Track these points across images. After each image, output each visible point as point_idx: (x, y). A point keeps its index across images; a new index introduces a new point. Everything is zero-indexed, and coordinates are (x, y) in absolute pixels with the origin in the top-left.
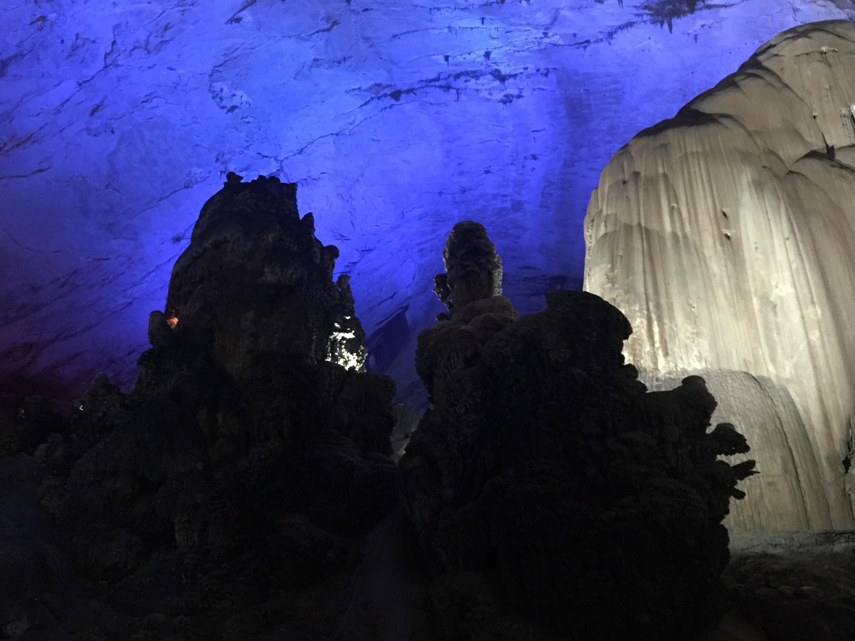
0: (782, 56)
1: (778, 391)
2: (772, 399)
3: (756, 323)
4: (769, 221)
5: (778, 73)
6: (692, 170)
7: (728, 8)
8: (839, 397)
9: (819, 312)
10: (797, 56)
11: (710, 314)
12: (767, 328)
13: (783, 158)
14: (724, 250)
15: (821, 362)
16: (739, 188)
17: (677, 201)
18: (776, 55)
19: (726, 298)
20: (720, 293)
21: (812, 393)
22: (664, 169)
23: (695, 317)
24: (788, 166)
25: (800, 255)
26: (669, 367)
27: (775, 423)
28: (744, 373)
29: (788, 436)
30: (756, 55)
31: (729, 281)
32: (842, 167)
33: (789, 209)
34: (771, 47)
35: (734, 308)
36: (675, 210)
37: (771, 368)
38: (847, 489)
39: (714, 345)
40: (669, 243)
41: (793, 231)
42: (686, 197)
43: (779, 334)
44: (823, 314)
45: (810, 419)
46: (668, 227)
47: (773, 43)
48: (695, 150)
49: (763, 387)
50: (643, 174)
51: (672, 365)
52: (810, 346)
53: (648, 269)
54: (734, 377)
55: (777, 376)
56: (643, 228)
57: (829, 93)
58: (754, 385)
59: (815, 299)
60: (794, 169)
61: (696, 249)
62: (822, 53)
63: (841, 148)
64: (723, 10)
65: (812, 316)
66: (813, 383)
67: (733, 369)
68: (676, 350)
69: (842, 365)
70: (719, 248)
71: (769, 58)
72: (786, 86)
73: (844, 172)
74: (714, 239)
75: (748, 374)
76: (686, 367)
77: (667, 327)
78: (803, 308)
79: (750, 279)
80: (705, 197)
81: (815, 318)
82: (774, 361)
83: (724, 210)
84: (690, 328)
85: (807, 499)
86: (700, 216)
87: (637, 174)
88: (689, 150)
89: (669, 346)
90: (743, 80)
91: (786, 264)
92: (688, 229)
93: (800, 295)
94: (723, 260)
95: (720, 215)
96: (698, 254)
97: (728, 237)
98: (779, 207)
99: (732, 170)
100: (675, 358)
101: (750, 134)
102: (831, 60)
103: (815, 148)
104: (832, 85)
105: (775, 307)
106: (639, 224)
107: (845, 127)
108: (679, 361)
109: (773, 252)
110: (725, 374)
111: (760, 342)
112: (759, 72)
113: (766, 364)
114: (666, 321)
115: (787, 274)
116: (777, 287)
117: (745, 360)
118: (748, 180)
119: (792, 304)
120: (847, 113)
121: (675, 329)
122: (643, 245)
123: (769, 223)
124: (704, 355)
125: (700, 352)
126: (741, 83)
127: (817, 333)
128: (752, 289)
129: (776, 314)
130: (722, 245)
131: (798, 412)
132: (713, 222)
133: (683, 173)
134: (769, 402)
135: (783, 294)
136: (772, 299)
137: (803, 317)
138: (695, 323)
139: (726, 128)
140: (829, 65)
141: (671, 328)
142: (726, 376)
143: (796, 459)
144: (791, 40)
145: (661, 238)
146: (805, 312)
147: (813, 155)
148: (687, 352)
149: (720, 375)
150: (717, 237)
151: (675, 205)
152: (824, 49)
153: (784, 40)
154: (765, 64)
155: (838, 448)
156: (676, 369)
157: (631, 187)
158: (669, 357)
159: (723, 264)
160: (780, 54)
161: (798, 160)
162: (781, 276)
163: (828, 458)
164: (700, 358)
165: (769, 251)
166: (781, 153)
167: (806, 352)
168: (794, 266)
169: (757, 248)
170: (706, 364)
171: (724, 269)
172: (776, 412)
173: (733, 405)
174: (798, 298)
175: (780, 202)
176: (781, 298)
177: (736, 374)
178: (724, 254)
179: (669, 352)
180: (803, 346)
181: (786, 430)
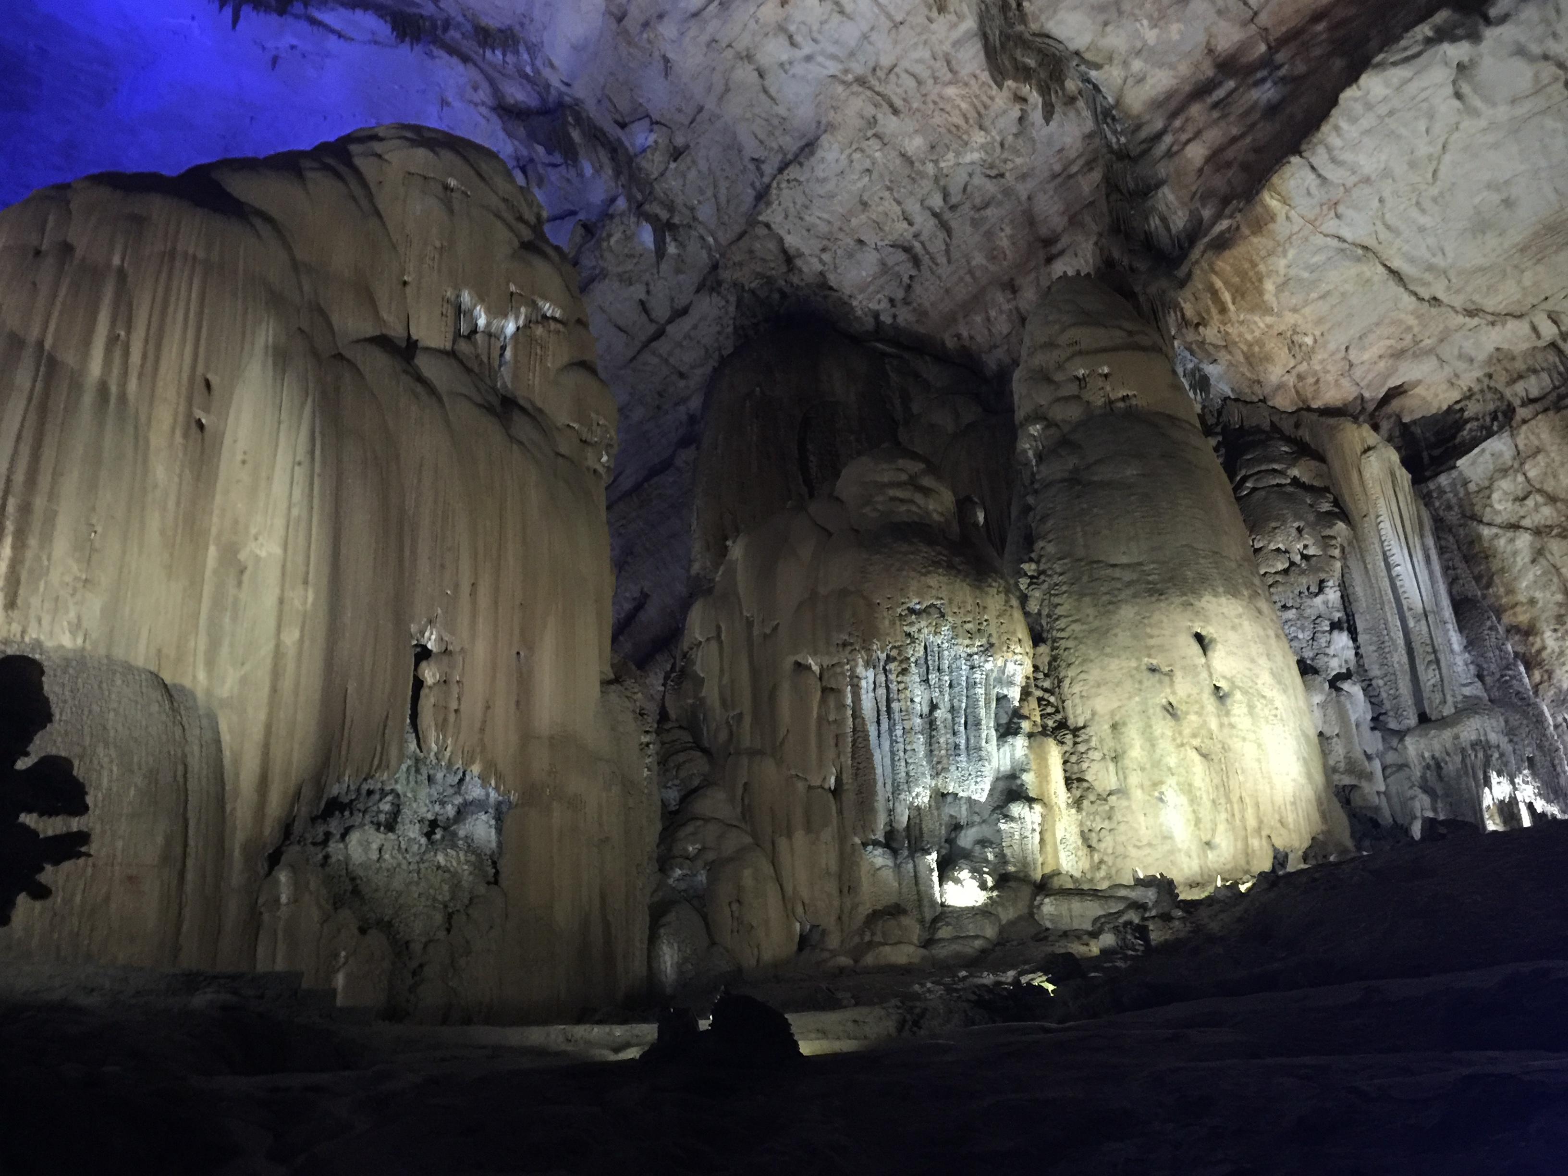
0: (386, 161)
1: (199, 716)
2: (184, 730)
3: (202, 591)
4: (279, 423)
5: (372, 185)
6: (175, 284)
7: (342, 40)
8: (296, 746)
9: (310, 599)
10: (409, 173)
11: (124, 552)
12: (218, 603)
13: (336, 328)
14: (185, 448)
15: (287, 684)
16: (247, 347)
17: (129, 330)
18: (380, 156)
19: (162, 532)
20: (154, 522)
21: (256, 732)
22: (123, 260)
23: (93, 550)
24: (340, 345)
25: (311, 496)
26: (9, 631)
27: (175, 772)
28: (151, 673)
29: (190, 798)
30: (349, 139)
31: (178, 503)
32: (420, 379)
33: (317, 414)
34: (375, 138)
35: (171, 555)
36: (119, 343)
37: (201, 676)
38: (261, 901)
39: (111, 612)
40: (88, 399)
41: (312, 452)
42: (148, 329)
43: (234, 619)
44: (314, 604)
45: (237, 775)
46: (95, 368)
47: (381, 134)
48: (191, 251)
49: (175, 704)
50: (79, 253)
51: (16, 628)
52: (278, 654)
53: (28, 435)
54: (130, 677)
55: (209, 693)
56: (46, 354)
57: (437, 256)
58: (160, 698)
59: (311, 576)
60: (347, 354)
61: (136, 428)
62: (446, 187)
63: (427, 349)
64: (333, 38)
65: (297, 603)
66: (262, 716)
67: (133, 663)
68: (35, 601)
69: (317, 696)
70: (179, 439)
71: (365, 155)
72: (378, 214)
73: (419, 388)
74: (175, 421)
75: (157, 676)
76: (42, 638)
77: (29, 554)
78: (287, 585)
79: (216, 512)
80: (184, 340)
81: (301, 608)
82: (211, 664)
83: (210, 376)
84: (75, 568)
85: (187, 912)
86: (162, 370)
87: (66, 249)
88: (180, 247)
89: (22, 592)
90: (312, 169)
91: (283, 506)
92: (133, 385)
93: (289, 565)
94: (178, 463)
95: (200, 382)
96: (136, 438)
97: (201, 426)
98: (303, 405)
99: (245, 313)
100: (26, 617)
101: (295, 266)
102: (456, 206)
103: (392, 333)
104: (445, 244)
105: (242, 572)
106: (40, 344)
107: (444, 319)
108: (33, 624)
109: (269, 479)
110: (115, 667)
111: (196, 626)
112: (342, 169)
113: (194, 667)
114: (33, 542)
115: (279, 523)
116: (256, 539)
117: (159, 651)
118: (267, 341)
119: (271, 577)
120: (453, 298)
121: (46, 563)
122: (34, 386)
123: (279, 428)
124: (85, 624)
125: (79, 618)
126: (309, 175)
127: (296, 634)
128: (214, 530)
129: (240, 584)
130: (186, 435)
131: (222, 761)
132: (184, 390)
133: (157, 280)
134: (178, 731)
135: (263, 554)
136: (242, 556)
137: (281, 601)
138: (89, 561)
139: (259, 237)
140: (451, 211)
141: (38, 558)
142: (114, 673)
143: (191, 843)
144: (408, 144)
145: (76, 385)
146: (289, 594)
147: (383, 342)
148: (55, 611)
149: (104, 668)
150: (181, 418)
151: (123, 333)
152: (452, 182)
153: (400, 138)
154: (358, 161)
155: (267, 832)
156: (22, 637)
157: (48, 265)
158: (16, 611)
159: (177, 471)
160: (386, 157)
161: (358, 341)
162: (269, 523)
163: (245, 848)
164: (76, 627)
165: (264, 474)
166: (335, 319)
167: (269, 661)
168: (295, 512)
169: (244, 462)
170: (84, 641)
171: (176, 479)
172: (185, 756)
173: (109, 726)
174: (284, 567)
175: (307, 396)
176: (258, 559)
177: (136, 672)
178: (185, 454)
179: (19, 602)
180: (266, 649)
181: (189, 787)
